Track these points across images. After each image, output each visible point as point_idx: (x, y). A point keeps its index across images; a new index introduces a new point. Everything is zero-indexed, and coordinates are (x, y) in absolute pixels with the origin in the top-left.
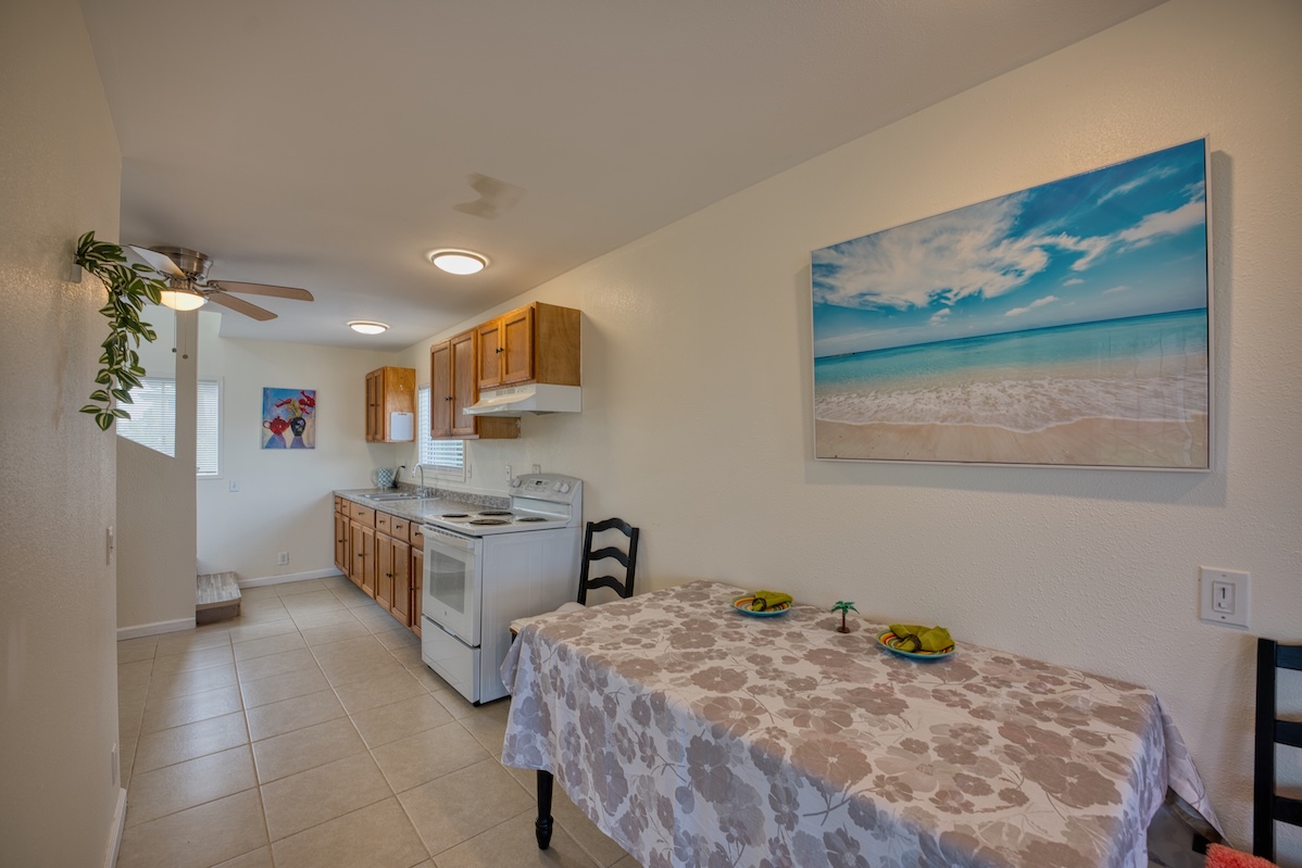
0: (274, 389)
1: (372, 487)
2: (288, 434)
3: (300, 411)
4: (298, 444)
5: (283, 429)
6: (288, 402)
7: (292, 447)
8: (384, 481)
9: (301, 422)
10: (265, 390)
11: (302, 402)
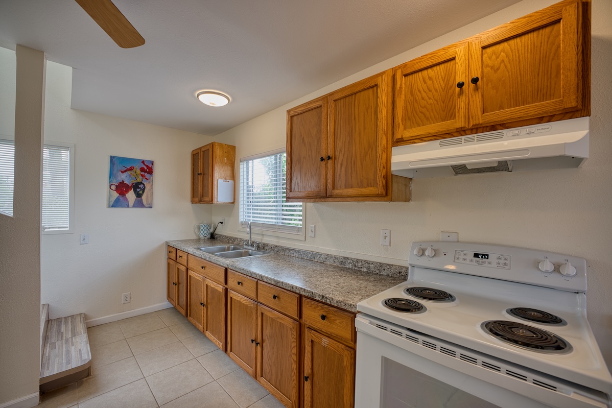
0: (119, 158)
1: (195, 237)
2: (131, 196)
3: (141, 177)
4: (139, 204)
5: (127, 191)
6: (131, 169)
7: (134, 206)
8: (204, 234)
9: (141, 186)
10: (112, 158)
11: (142, 170)
